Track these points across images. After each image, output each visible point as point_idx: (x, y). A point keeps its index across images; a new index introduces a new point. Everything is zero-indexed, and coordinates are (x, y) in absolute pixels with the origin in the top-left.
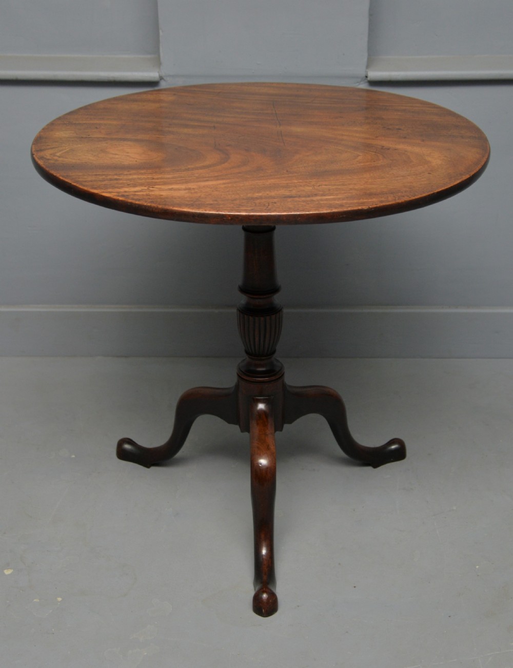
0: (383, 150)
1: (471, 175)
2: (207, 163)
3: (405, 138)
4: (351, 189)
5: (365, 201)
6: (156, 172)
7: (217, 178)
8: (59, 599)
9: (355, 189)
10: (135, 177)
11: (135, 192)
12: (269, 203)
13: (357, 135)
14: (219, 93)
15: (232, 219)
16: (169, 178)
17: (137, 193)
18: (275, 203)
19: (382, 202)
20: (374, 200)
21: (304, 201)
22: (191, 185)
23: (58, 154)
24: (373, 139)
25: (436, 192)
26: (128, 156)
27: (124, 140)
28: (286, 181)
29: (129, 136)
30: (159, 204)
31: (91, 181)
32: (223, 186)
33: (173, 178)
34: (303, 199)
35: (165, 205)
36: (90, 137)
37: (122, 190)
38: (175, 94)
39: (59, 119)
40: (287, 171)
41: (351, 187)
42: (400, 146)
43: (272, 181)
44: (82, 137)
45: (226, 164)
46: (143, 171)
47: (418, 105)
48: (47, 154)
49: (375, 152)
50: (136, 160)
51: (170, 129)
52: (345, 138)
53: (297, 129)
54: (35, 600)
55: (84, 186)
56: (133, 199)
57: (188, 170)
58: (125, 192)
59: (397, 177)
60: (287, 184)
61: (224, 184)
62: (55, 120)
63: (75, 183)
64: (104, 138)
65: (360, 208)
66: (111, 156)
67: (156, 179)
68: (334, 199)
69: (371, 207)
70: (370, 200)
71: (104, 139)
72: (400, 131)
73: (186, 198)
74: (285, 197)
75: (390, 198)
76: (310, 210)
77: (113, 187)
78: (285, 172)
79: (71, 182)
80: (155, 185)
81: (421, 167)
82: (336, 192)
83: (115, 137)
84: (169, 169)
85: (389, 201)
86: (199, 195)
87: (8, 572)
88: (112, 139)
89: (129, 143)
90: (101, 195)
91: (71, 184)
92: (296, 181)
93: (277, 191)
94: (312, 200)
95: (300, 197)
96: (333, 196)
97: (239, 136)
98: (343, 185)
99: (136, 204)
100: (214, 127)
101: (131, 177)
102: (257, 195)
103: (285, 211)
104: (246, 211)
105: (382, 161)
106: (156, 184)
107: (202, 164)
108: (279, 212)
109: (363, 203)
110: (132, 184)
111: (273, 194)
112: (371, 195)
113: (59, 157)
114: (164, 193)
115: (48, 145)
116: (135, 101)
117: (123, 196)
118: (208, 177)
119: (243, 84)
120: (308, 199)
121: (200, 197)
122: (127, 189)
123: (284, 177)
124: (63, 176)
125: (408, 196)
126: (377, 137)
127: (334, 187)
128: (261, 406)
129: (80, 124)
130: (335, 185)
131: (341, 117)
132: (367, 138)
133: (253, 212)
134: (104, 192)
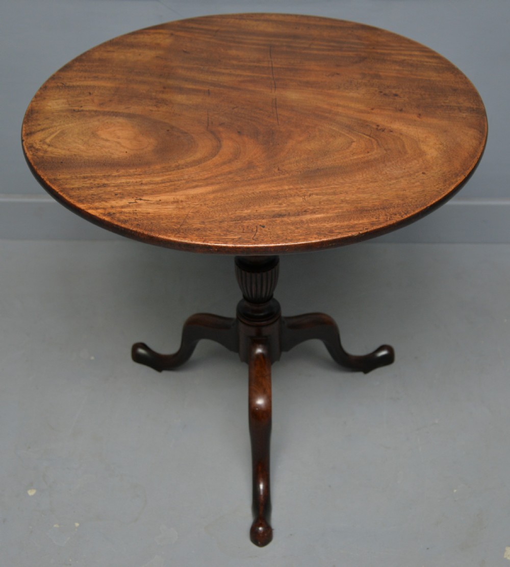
0: (377, 133)
1: (466, 176)
2: (198, 156)
3: (401, 110)
4: (342, 201)
5: (356, 222)
6: (145, 173)
7: (207, 182)
8: (77, 525)
9: (347, 202)
10: (123, 180)
11: (122, 207)
12: (257, 227)
13: (353, 105)
14: (217, 31)
15: (218, 251)
16: (157, 183)
17: (123, 210)
18: (264, 227)
19: (372, 224)
20: (365, 221)
21: (293, 224)
22: (180, 195)
23: (48, 141)
24: (369, 113)
25: (429, 205)
26: (118, 143)
27: (116, 114)
28: (276, 186)
29: (122, 109)
30: (145, 230)
31: (79, 189)
32: (211, 196)
33: (163, 182)
34: (293, 219)
35: (151, 230)
36: (82, 111)
37: (108, 205)
38: (172, 34)
39: (53, 78)
40: (279, 170)
41: (342, 197)
42: (396, 126)
43: (261, 188)
44: (74, 110)
45: (217, 157)
46: (132, 171)
47: (416, 53)
48: (39, 136)
49: (370, 136)
50: (126, 150)
51: (165, 96)
52: (340, 110)
53: (293, 95)
54: (55, 526)
55: (71, 197)
56: (119, 220)
57: (178, 167)
58: (112, 207)
59: (391, 179)
60: (278, 191)
61: (213, 192)
62: (48, 81)
63: (61, 191)
64: (96, 111)
65: (350, 235)
66: (102, 143)
67: (146, 184)
68: (324, 220)
69: (361, 232)
70: (361, 222)
71: (97, 113)
72: (396, 97)
73: (172, 218)
74: (274, 216)
75: (382, 218)
76: (299, 240)
77: (101, 199)
78: (276, 170)
79: (57, 191)
80: (142, 196)
81: (416, 161)
82: (326, 207)
83: (107, 109)
84: (158, 167)
85: (380, 224)
86: (187, 211)
87: (31, 493)
88: (105, 114)
89: (121, 120)
90: (87, 213)
91: (57, 193)
92: (286, 187)
93: (267, 205)
94: (302, 222)
95: (289, 215)
96: (324, 213)
97: (233, 108)
98: (335, 194)
99: (121, 227)
100: (209, 92)
101: (119, 181)
102: (246, 212)
103: (272, 242)
104: (233, 241)
105: (375, 151)
106: (144, 193)
107: (192, 158)
108: (266, 242)
109: (353, 227)
110: (120, 193)
111: (262, 210)
112: (362, 212)
113: (49, 145)
114: (151, 210)
115: (39, 125)
116: (132, 46)
117: (109, 214)
118: (198, 180)
119: (241, 17)
120: (298, 219)
121: (187, 215)
122: (113, 203)
123: (275, 180)
124: (50, 181)
125: (400, 214)
126: (372, 109)
127: (325, 198)
128: (259, 351)
129: (73, 87)
130: (326, 194)
131: (338, 74)
132: (362, 112)
133: (240, 243)
134: (90, 208)
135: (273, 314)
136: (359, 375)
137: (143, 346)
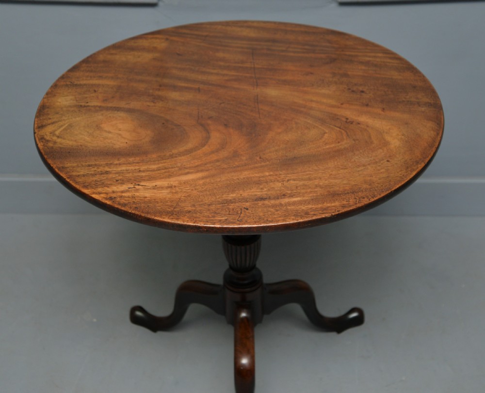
0: (347, 125)
1: (426, 163)
2: (190, 146)
3: (367, 105)
4: (316, 186)
5: (329, 205)
6: (143, 161)
7: (197, 169)
9: (321, 187)
10: (124, 168)
11: (122, 192)
12: (241, 209)
13: (325, 101)
14: (206, 36)
15: (207, 231)
16: (153, 170)
17: (123, 194)
18: (247, 209)
19: (344, 207)
20: (337, 204)
21: (273, 206)
22: (173, 181)
23: (57, 133)
24: (339, 108)
25: (393, 190)
26: (120, 135)
27: (118, 109)
28: (258, 173)
29: (123, 104)
30: (143, 212)
31: (84, 176)
32: (201, 182)
33: (158, 169)
34: (273, 202)
35: (148, 213)
36: (88, 106)
37: (109, 190)
38: (167, 39)
39: (63, 77)
40: (260, 158)
41: (316, 182)
42: (363, 119)
43: (245, 174)
44: (81, 106)
45: (206, 147)
46: (131, 159)
47: (380, 55)
48: (49, 129)
49: (340, 128)
50: (126, 141)
51: (160, 93)
52: (314, 105)
53: (272, 92)
55: (76, 183)
56: (119, 204)
57: (171, 156)
58: (113, 192)
59: (359, 166)
60: (259, 177)
61: (203, 178)
62: (58, 80)
63: (68, 178)
64: (100, 107)
65: (323, 216)
66: (105, 135)
67: (144, 171)
68: (300, 203)
69: (333, 214)
70: (333, 204)
71: (101, 109)
72: (363, 94)
73: (167, 202)
74: (256, 200)
75: (352, 201)
76: (278, 221)
77: (104, 185)
78: (258, 158)
79: (65, 177)
80: (140, 182)
81: (381, 150)
82: (303, 191)
83: (110, 105)
84: (154, 156)
85: (350, 206)
86: (179, 196)
88: (108, 109)
89: (122, 114)
90: (91, 197)
91: (65, 179)
92: (267, 174)
93: (251, 189)
94: (281, 205)
95: (270, 198)
96: (300, 196)
97: (220, 104)
98: (310, 179)
99: (121, 210)
100: (199, 90)
101: (120, 169)
102: (232, 196)
103: (255, 223)
104: (220, 222)
105: (345, 141)
106: (142, 179)
107: (184, 148)
108: (249, 223)
109: (326, 209)
110: (121, 179)
111: (246, 194)
112: (334, 195)
113: (58, 137)
114: (148, 194)
115: (50, 119)
116: (132, 49)
117: (111, 199)
118: (190, 168)
119: (227, 24)
120: (277, 202)
121: (180, 199)
122: (115, 188)
123: (257, 168)
124: (59, 169)
125: (368, 197)
126: (342, 104)
127: (301, 183)
128: (244, 315)
129: (80, 85)
130: (302, 180)
131: (312, 73)
132: (333, 106)
133: (227, 225)
134: (94, 193)
135: (256, 281)
136: (333, 335)
137: (140, 309)
